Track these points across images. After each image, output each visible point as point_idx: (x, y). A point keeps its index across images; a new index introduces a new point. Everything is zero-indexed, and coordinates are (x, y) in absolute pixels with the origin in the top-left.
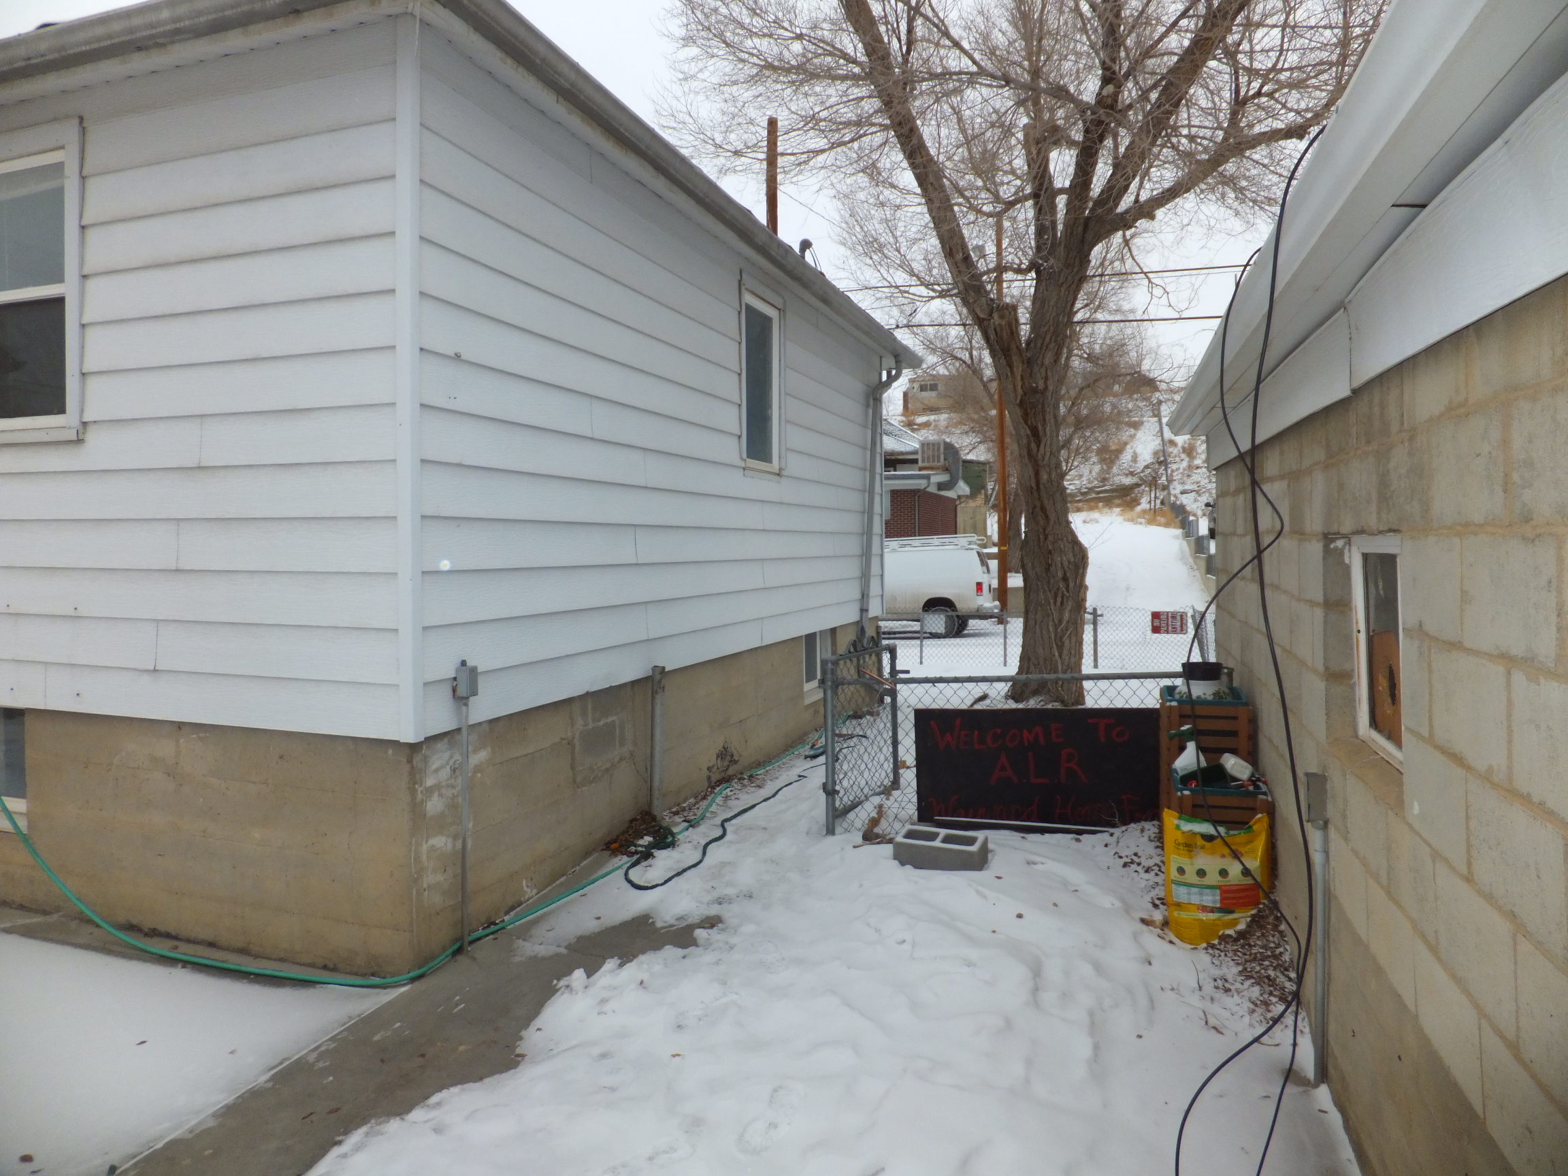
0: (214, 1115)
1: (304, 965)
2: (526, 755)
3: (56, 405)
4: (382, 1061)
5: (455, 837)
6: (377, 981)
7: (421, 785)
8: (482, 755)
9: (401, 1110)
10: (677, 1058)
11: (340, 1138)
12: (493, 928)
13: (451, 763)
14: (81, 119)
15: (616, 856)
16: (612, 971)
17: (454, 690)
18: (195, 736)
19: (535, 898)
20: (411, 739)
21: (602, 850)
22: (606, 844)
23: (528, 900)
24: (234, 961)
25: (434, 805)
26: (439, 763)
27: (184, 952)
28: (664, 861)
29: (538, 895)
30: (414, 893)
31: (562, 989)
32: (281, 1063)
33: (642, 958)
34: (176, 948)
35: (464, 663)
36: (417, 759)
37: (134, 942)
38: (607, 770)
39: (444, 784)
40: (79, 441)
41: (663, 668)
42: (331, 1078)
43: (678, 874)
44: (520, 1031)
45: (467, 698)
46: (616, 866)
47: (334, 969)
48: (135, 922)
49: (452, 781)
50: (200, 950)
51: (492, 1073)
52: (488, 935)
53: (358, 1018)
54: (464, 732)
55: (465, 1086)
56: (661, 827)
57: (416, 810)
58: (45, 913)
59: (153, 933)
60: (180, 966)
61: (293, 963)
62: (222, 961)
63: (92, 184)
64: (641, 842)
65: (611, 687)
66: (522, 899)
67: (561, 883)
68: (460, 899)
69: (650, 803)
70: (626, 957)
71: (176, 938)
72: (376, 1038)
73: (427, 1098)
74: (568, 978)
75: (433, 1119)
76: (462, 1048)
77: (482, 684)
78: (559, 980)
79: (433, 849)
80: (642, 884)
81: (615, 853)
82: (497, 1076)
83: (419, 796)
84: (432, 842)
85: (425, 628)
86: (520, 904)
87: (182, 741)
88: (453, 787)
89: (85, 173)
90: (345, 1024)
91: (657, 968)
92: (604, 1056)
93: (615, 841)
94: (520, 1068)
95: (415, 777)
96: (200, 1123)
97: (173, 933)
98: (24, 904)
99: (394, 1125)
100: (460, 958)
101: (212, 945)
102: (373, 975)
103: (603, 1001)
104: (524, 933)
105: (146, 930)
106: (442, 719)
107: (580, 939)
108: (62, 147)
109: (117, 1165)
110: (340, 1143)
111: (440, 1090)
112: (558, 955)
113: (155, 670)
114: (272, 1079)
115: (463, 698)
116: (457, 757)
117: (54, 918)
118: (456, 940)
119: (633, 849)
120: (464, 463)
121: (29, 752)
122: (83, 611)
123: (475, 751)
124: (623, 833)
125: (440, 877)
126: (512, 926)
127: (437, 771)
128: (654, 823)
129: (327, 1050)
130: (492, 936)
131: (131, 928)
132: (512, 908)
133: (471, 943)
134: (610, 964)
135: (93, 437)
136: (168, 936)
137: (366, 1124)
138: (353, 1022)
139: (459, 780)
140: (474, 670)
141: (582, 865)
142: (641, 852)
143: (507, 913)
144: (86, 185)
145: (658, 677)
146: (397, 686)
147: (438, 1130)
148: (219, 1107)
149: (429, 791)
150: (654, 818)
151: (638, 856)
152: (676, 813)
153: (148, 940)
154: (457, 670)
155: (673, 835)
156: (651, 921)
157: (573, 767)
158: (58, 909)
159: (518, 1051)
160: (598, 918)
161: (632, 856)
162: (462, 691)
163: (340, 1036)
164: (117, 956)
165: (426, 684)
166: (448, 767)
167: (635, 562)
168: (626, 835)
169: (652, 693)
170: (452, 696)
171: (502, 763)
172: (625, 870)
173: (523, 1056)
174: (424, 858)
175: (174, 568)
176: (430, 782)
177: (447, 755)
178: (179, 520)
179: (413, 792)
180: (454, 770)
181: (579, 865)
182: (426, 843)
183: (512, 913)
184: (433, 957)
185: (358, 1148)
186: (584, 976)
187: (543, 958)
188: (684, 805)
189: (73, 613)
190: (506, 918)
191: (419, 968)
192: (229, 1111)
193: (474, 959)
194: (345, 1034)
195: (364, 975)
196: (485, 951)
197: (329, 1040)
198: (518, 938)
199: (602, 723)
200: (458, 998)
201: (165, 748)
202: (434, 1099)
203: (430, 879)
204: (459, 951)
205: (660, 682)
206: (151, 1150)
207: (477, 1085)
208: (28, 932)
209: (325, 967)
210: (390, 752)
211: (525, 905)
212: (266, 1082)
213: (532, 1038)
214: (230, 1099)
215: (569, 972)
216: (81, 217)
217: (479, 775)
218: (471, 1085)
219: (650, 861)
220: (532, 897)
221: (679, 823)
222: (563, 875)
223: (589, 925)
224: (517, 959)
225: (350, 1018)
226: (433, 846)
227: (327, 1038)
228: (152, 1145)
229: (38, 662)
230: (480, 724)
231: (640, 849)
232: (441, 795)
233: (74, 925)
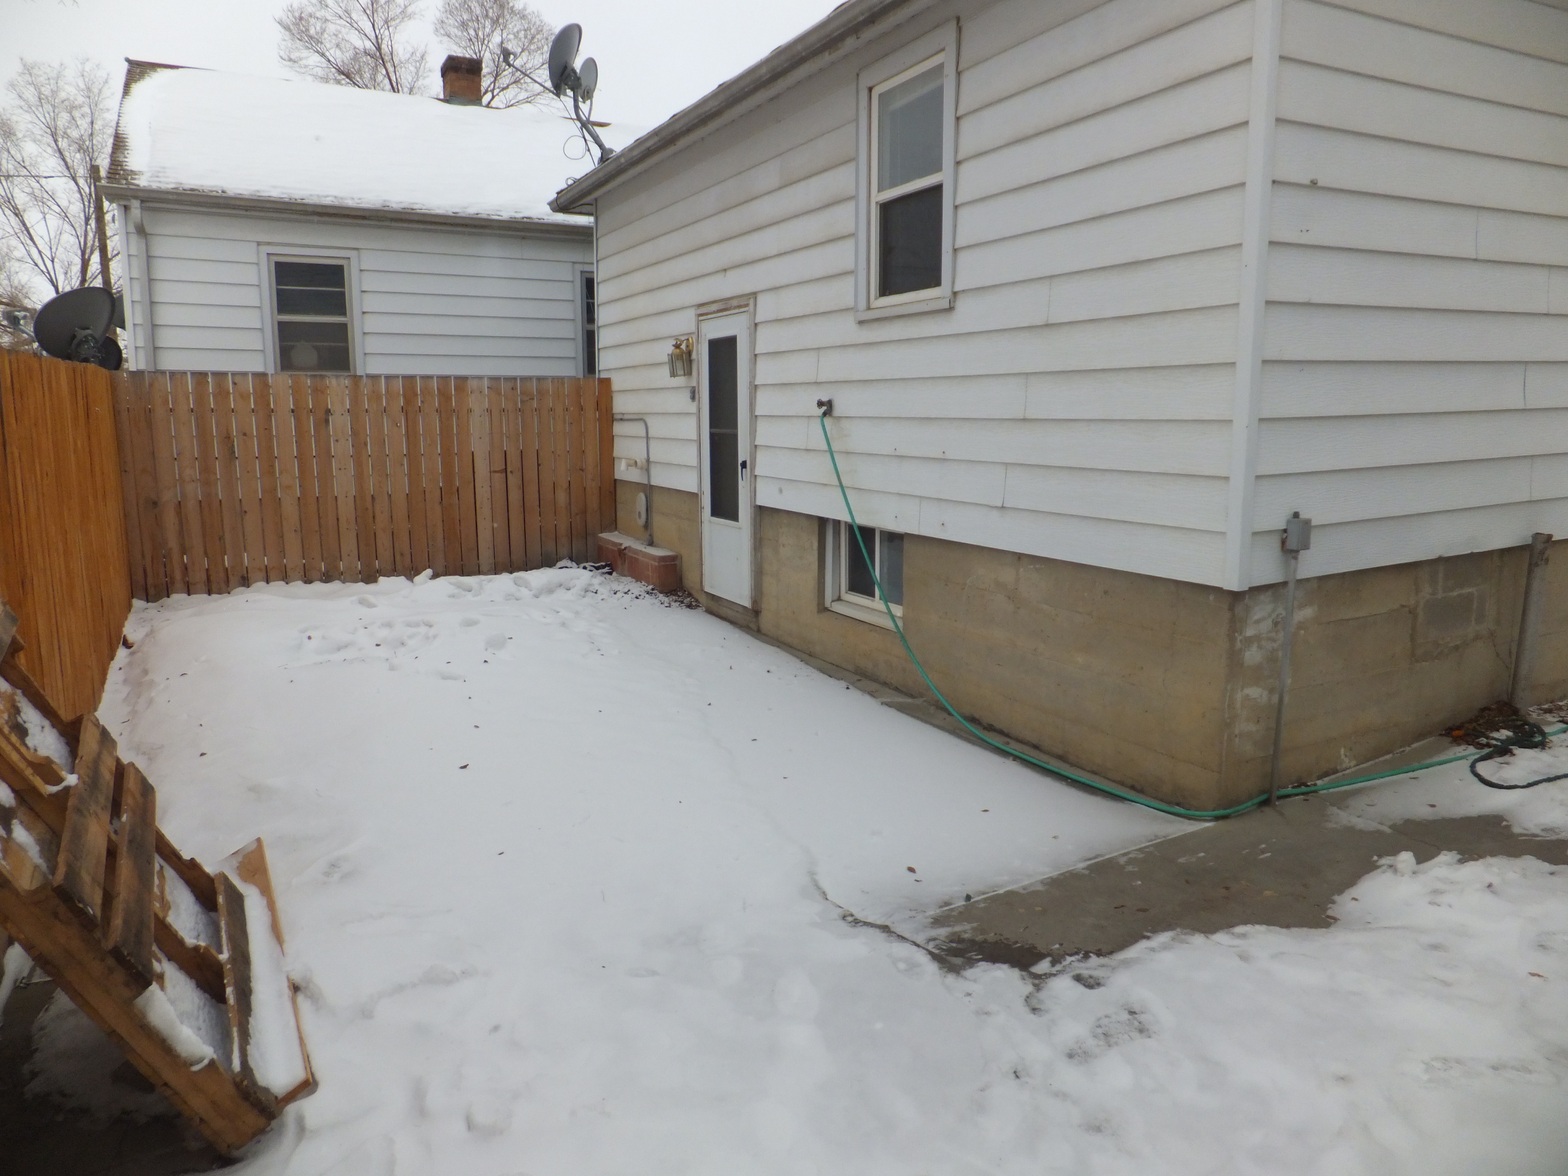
0: (1042, 882)
1: (1114, 781)
2: (1358, 618)
3: (933, 280)
4: (1187, 882)
5: (1271, 691)
6: (1182, 811)
7: (1241, 634)
8: (1307, 613)
9: (1208, 929)
10: (1536, 978)
11: (1148, 934)
12: (1303, 789)
13: (1274, 616)
14: (958, 19)
15: (1459, 745)
16: (1450, 864)
17: (1283, 542)
18: (1032, 567)
19: (1353, 769)
20: (1235, 589)
21: (1441, 735)
22: (1446, 730)
23: (1344, 770)
24: (1054, 765)
25: (1252, 656)
26: (1261, 615)
27: (1014, 747)
28: (1525, 763)
29: (1358, 767)
30: (1226, 737)
31: (1384, 868)
32: (1095, 858)
33: (1490, 860)
34: (1008, 743)
35: (1296, 515)
36: (1239, 609)
37: (977, 732)
38: (1457, 648)
39: (1264, 635)
40: (951, 309)
41: (1550, 536)
42: (1140, 883)
43: (1549, 780)
44: (1333, 895)
45: (1297, 551)
46: (1459, 755)
47: (1141, 791)
48: (977, 716)
49: (1273, 635)
50: (1027, 749)
51: (1301, 924)
52: (1297, 795)
53: (1164, 839)
54: (1291, 586)
55: (1272, 928)
56: (1526, 723)
57: (1234, 659)
58: (912, 696)
59: (990, 728)
60: (1011, 758)
61: (1105, 777)
62: (1045, 763)
63: (965, 77)
64: (1495, 735)
65: (1472, 554)
66: (1338, 767)
67: (1386, 760)
68: (1272, 753)
69: (1512, 694)
70: (1469, 854)
71: (1007, 735)
72: (1181, 860)
73: (1233, 926)
74: (1392, 858)
75: (1238, 947)
76: (1268, 893)
77: (1316, 538)
78: (1380, 856)
79: (1247, 697)
80: (1494, 780)
81: (1457, 741)
82: (1305, 929)
83: (1238, 645)
84: (1248, 691)
85: (1258, 477)
86: (1335, 771)
87: (1022, 570)
88: (1274, 641)
89: (960, 69)
90: (1151, 841)
91: (1512, 876)
92: (1435, 947)
93: (1459, 728)
94: (1332, 929)
95: (1235, 625)
96: (1031, 884)
97: (1006, 731)
98: (898, 687)
99: (1198, 939)
100: (1267, 810)
101: (1036, 747)
102: (1178, 804)
103: (1436, 892)
104: (1341, 801)
105: (985, 725)
106: (1268, 570)
107: (1408, 822)
108: (943, 50)
109: (972, 896)
110: (1148, 938)
111: (1245, 923)
112: (1379, 832)
113: (1003, 507)
114: (1088, 868)
115: (1292, 551)
116: (1281, 611)
117: (919, 701)
118: (1263, 792)
119: (1484, 740)
120: (1313, 301)
121: (906, 569)
122: (948, 456)
123: (1301, 607)
124: (1470, 721)
125: (1252, 727)
126: (1325, 791)
127: (1258, 622)
128: (1514, 717)
129: (1135, 859)
130: (1302, 797)
131: (973, 720)
132: (1326, 774)
133: (1280, 798)
134: (1446, 857)
135: (962, 304)
136: (1001, 732)
137: (1172, 930)
138: (1159, 840)
139: (1281, 634)
140: (1307, 523)
141: (1414, 746)
142: (1495, 746)
143: (1320, 778)
144: (962, 80)
145: (1540, 546)
146: (1223, 533)
147: (1244, 957)
148: (1045, 877)
149: (1249, 641)
150: (1516, 712)
151: (1491, 749)
152: (1549, 711)
153: (986, 732)
154: (1288, 522)
155: (1543, 734)
156: (1504, 823)
157: (1413, 638)
158: (921, 696)
159: (1330, 913)
160: (1433, 806)
161: (1482, 749)
162: (1292, 543)
163: (1148, 850)
164: (965, 740)
165: (1255, 534)
166: (1270, 621)
167: (1521, 406)
168: (1475, 724)
169: (1530, 564)
170: (1279, 549)
171: (1329, 623)
172: (1472, 761)
173: (1335, 919)
174: (1238, 705)
175: (1022, 418)
176: (1250, 632)
177: (1269, 607)
178: (1027, 374)
179: (1232, 639)
180: (1276, 624)
181: (1409, 746)
182: (1241, 691)
183: (1326, 779)
184: (1238, 802)
185: (1165, 947)
186: (1413, 860)
187: (1361, 831)
188: (1561, 704)
189: (941, 456)
190: (1319, 782)
191: (1225, 809)
192: (1053, 882)
193: (1282, 814)
194: (1152, 849)
195: (1169, 803)
196: (1294, 808)
197: (1136, 850)
198: (1333, 805)
199: (1455, 593)
200: (1263, 846)
201: (1007, 575)
202: (1240, 929)
203: (1244, 726)
204: (1266, 803)
205: (1542, 553)
206: (996, 893)
207: (1284, 931)
208: (902, 708)
209: (1133, 788)
210: (1211, 598)
211: (1340, 774)
212: (1083, 869)
213: (1345, 905)
214: (1055, 874)
215: (1395, 852)
216: (956, 110)
217: (1302, 632)
218: (1278, 929)
219: (1507, 758)
220: (1350, 768)
221: (1552, 723)
222: (1388, 753)
223: (1421, 811)
224: (1330, 825)
225: (1157, 837)
226: (1248, 695)
227: (1134, 848)
228: (995, 889)
229: (916, 496)
230: (1308, 580)
231: (1494, 742)
232: (1260, 647)
233: (932, 709)
